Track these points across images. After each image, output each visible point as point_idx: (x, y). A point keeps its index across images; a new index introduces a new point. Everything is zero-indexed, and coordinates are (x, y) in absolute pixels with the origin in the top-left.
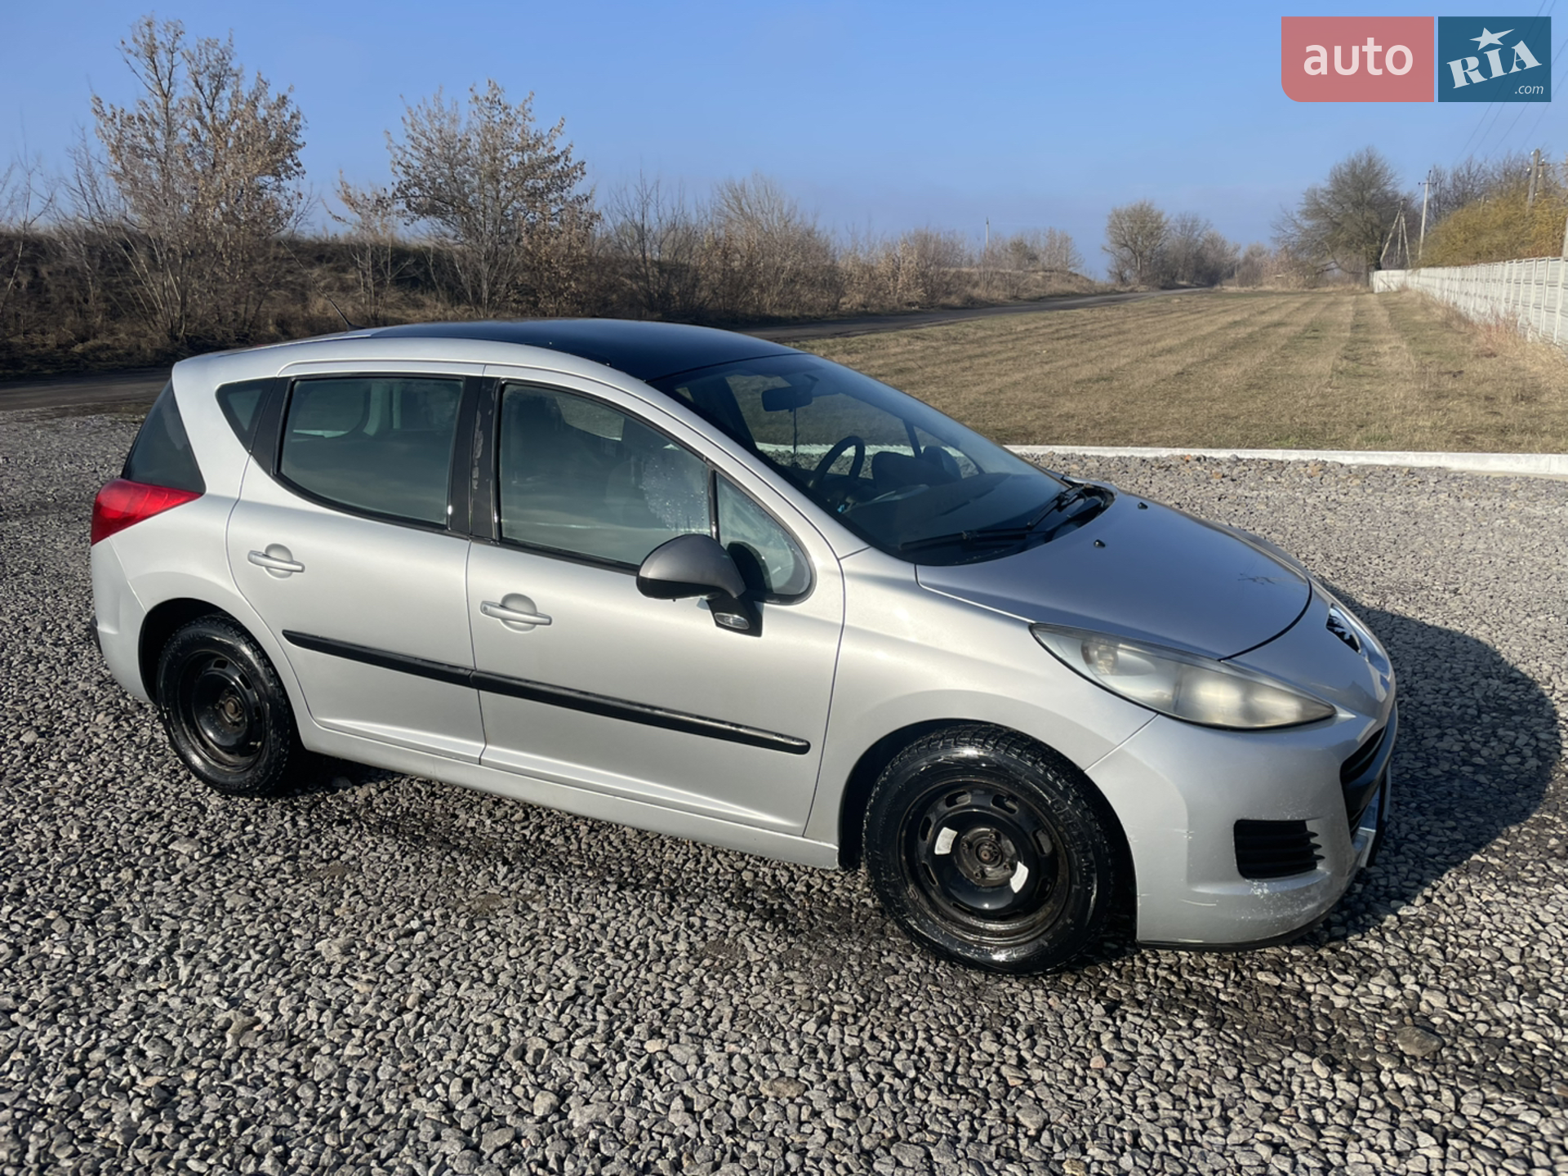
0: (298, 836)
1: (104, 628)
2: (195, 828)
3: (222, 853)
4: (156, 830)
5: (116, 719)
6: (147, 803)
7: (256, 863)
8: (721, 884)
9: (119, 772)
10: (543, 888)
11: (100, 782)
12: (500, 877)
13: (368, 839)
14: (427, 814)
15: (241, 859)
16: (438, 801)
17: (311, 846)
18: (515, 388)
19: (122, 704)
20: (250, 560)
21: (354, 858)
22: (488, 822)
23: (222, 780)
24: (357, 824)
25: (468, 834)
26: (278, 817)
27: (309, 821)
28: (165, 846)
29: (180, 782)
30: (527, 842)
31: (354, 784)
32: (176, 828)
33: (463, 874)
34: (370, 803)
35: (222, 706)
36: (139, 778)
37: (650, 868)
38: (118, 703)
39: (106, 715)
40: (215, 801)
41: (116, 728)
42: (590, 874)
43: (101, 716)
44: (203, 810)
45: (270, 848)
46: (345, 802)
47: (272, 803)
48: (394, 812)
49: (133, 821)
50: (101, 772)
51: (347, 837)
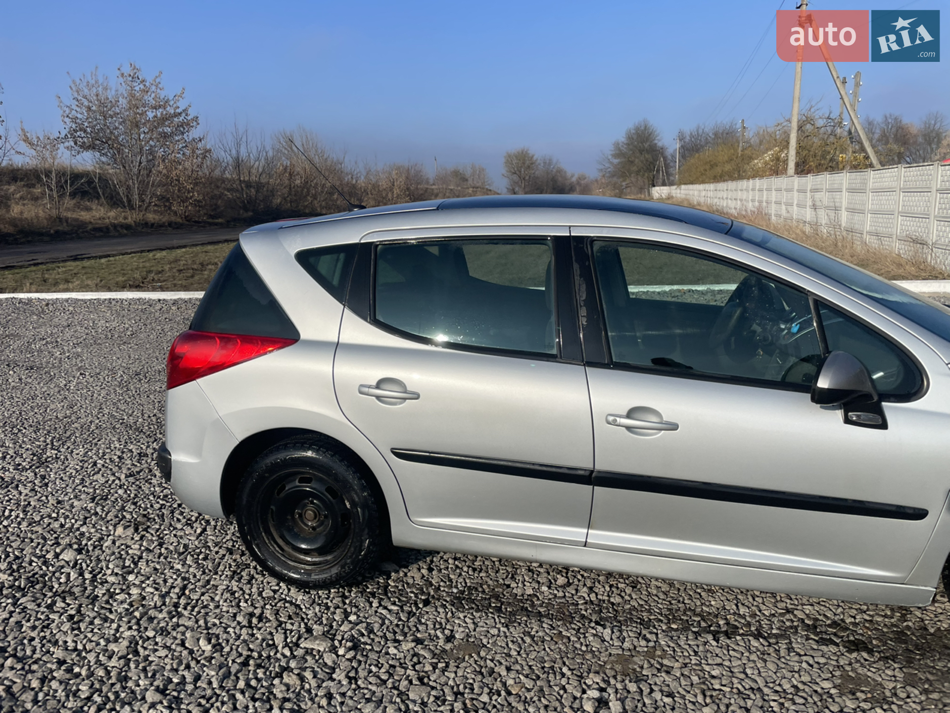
0: (400, 620)
1: (177, 457)
2: (306, 624)
3: (355, 647)
4: (274, 631)
5: (136, 530)
6: (238, 606)
7: (392, 651)
8: (788, 624)
9: (184, 579)
10: (651, 644)
11: (177, 590)
12: (607, 638)
13: (461, 615)
14: (485, 587)
15: (376, 649)
16: (483, 574)
17: (420, 628)
18: (603, 244)
19: (128, 516)
20: (361, 393)
21: (468, 636)
22: (544, 588)
23: (305, 578)
24: (438, 604)
25: (535, 599)
26: (367, 604)
27: (394, 604)
28: (297, 645)
29: (249, 582)
30: (592, 602)
31: (401, 566)
32: (289, 626)
33: (573, 638)
34: (431, 584)
35: (300, 515)
36: (208, 582)
37: (716, 616)
38: (124, 517)
39: (125, 528)
40: (300, 597)
41: (142, 538)
42: (674, 626)
43: (120, 530)
44: (298, 606)
45: (389, 636)
46: (408, 584)
47: (350, 592)
48: (456, 587)
49: (245, 623)
50: (165, 581)
51: (443, 616)
